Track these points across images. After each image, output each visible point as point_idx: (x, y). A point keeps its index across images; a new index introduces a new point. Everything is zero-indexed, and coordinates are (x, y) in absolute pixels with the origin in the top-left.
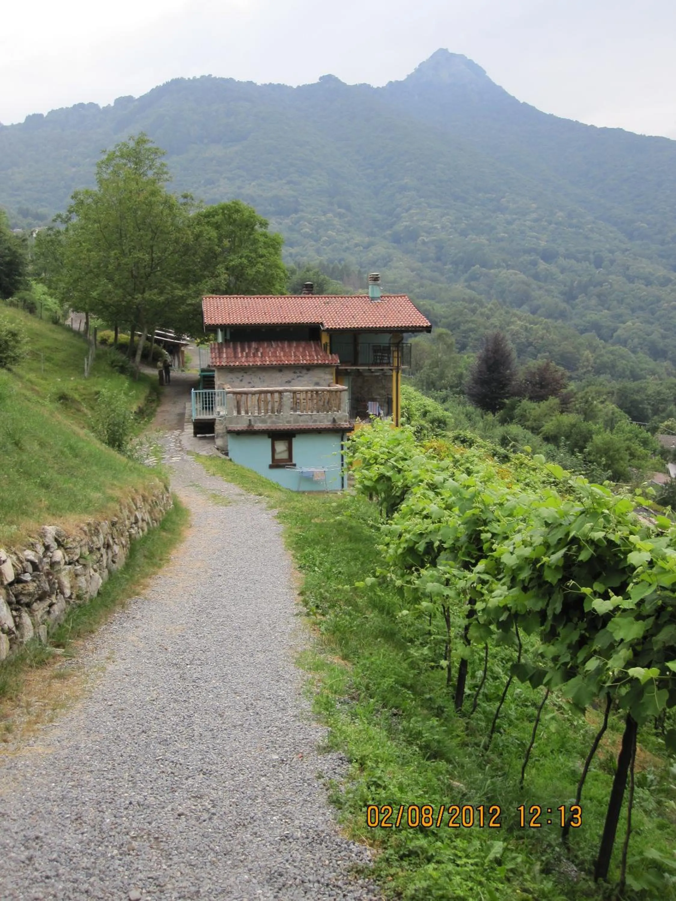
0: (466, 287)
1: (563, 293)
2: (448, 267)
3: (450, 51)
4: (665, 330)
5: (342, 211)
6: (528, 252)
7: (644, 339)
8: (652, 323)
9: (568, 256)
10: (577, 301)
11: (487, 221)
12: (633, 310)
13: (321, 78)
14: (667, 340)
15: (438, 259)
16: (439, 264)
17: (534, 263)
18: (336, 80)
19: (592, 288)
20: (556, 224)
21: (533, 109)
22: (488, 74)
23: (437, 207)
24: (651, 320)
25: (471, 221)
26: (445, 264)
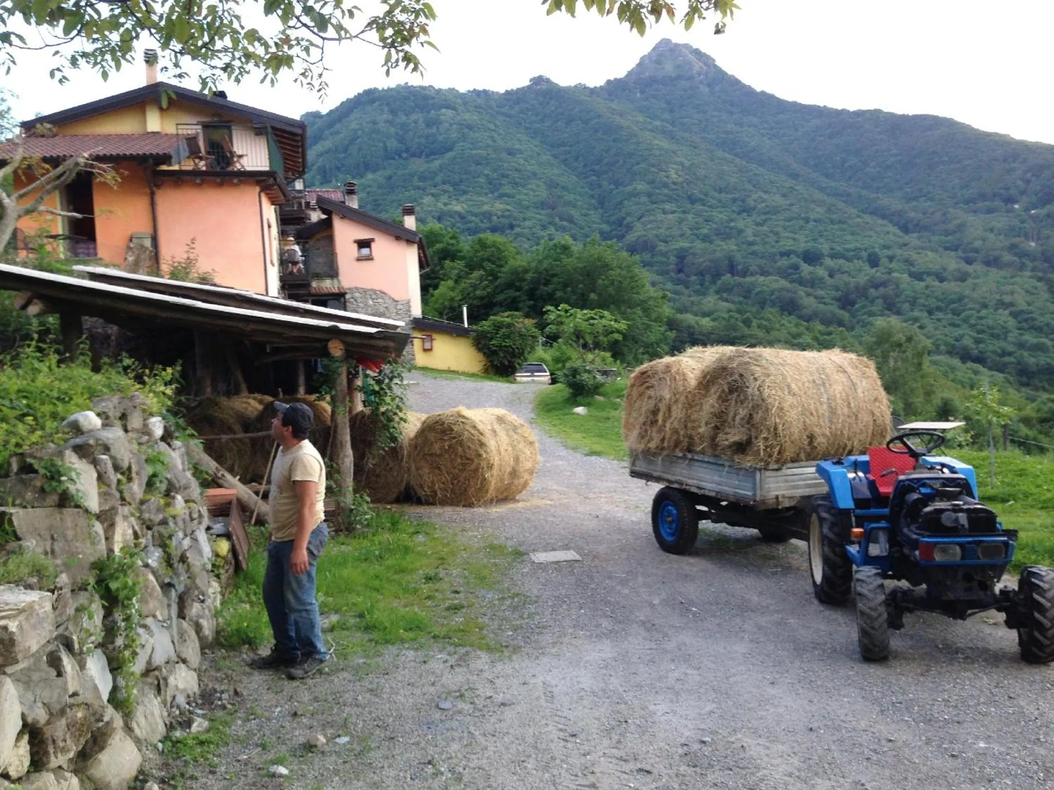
0: (719, 299)
1: (838, 300)
2: (693, 278)
3: (674, 41)
4: (978, 332)
5: (565, 223)
6: (786, 254)
7: (953, 346)
8: (958, 326)
9: (833, 256)
10: (856, 306)
11: (732, 224)
12: (930, 313)
13: (531, 80)
14: (982, 345)
15: (680, 271)
16: (681, 275)
17: (796, 267)
18: (548, 81)
19: (872, 290)
20: (815, 221)
21: (772, 97)
22: (718, 63)
23: (673, 212)
24: (957, 322)
25: (715, 226)
26: (688, 276)
